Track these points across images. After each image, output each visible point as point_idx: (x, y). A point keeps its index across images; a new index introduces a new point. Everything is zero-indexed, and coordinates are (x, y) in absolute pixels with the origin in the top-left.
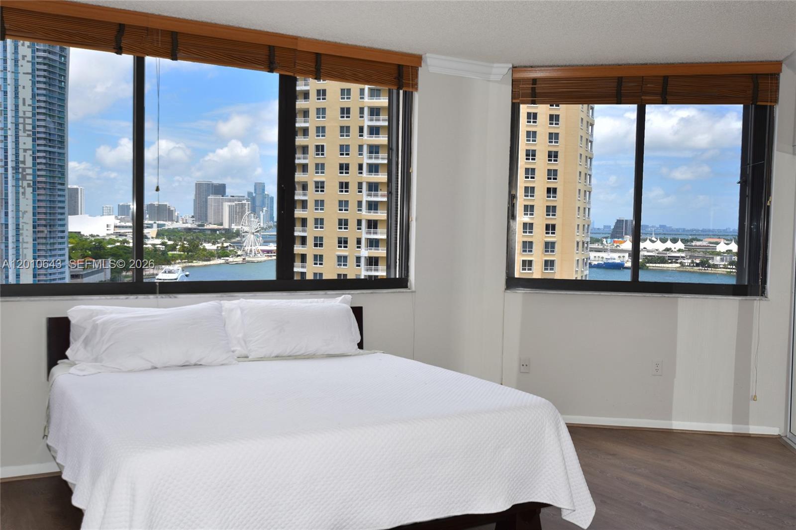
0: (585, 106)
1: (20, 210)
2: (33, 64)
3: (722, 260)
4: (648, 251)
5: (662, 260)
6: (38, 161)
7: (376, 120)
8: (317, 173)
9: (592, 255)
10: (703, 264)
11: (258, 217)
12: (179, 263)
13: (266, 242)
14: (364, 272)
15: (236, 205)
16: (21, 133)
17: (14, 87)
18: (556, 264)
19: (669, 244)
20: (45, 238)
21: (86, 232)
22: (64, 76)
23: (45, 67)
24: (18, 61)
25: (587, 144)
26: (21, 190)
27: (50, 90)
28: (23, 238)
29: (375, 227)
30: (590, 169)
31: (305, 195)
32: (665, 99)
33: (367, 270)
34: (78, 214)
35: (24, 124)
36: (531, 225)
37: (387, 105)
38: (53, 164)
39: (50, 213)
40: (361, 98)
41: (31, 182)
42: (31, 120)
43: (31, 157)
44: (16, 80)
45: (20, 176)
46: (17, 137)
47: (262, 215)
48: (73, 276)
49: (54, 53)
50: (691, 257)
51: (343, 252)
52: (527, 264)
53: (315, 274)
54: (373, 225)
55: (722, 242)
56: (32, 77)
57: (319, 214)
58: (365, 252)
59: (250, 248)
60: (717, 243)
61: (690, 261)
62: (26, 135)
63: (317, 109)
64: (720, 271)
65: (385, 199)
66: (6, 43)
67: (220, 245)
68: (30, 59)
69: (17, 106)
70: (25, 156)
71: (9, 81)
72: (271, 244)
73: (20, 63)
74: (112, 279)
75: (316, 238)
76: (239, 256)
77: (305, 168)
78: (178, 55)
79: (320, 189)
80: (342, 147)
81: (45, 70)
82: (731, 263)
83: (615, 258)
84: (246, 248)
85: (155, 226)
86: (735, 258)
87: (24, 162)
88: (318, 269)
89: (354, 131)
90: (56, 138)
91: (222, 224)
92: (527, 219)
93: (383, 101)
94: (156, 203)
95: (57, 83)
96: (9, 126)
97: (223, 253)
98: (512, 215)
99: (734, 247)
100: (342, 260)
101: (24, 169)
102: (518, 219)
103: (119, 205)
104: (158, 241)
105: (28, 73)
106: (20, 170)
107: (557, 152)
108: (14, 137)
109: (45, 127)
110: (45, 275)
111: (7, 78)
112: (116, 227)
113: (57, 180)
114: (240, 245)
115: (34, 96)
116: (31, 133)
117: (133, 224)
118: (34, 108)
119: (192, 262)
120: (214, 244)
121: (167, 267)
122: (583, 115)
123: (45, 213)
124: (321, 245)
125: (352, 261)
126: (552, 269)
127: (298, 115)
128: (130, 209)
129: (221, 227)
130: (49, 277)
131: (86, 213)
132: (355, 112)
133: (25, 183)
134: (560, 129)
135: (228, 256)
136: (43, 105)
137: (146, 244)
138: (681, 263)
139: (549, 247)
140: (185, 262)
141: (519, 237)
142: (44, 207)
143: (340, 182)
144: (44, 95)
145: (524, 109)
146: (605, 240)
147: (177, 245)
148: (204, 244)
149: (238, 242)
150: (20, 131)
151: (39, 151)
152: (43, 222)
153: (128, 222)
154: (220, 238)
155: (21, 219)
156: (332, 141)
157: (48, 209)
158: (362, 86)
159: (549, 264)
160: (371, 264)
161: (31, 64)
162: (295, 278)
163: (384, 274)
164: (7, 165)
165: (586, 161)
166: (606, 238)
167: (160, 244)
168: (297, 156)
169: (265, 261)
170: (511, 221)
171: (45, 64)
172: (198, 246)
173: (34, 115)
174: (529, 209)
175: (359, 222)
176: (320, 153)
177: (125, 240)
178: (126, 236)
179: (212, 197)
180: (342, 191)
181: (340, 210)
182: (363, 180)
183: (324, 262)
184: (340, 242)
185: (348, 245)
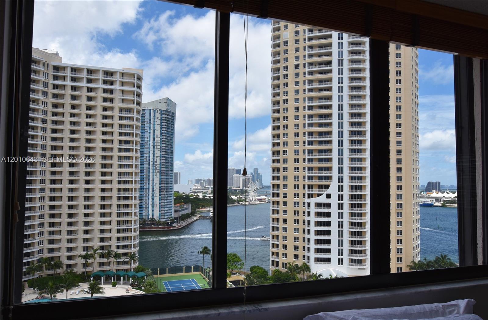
1: (155, 182)
4: (446, 198)
6: (162, 161)
7: (311, 138)
8: (284, 163)
11: (256, 184)
13: (259, 195)
15: (246, 178)
16: (155, 150)
17: (153, 131)
18: (403, 205)
20: (164, 194)
21: (181, 191)
23: (166, 121)
25: (416, 146)
26: (155, 174)
27: (167, 131)
28: (155, 195)
30: (418, 158)
31: (278, 173)
34: (178, 184)
35: (157, 146)
38: (168, 163)
39: (166, 184)
41: (159, 170)
42: (160, 144)
43: (159, 160)
44: (154, 127)
45: (155, 168)
48: (175, 211)
49: (170, 115)
51: (297, 200)
54: (311, 187)
56: (161, 126)
57: (285, 182)
58: (307, 200)
59: (252, 198)
62: (157, 150)
63: (284, 134)
67: (238, 197)
69: (154, 138)
70: (157, 159)
71: (151, 128)
73: (156, 120)
74: (191, 212)
75: (284, 194)
76: (247, 201)
77: (278, 161)
79: (285, 171)
80: (295, 151)
81: (166, 123)
83: (429, 201)
84: (250, 198)
85: (210, 188)
87: (156, 162)
88: (285, 208)
89: (301, 143)
90: (170, 151)
91: (239, 187)
96: (151, 147)
97: (240, 200)
100: (296, 204)
101: (156, 165)
103: (195, 180)
104: (212, 195)
105: (159, 124)
107: (401, 150)
108: (153, 152)
109: (165, 146)
110: (164, 211)
112: (194, 189)
113: (169, 169)
114: (247, 197)
115: (161, 134)
116: (159, 149)
118: (161, 139)
120: (236, 196)
123: (164, 184)
124: (286, 197)
125: (301, 205)
126: (401, 208)
129: (239, 189)
130: (166, 212)
131: (181, 183)
132: (301, 135)
133: (157, 171)
135: (242, 202)
136: (164, 137)
137: (207, 197)
139: (399, 197)
142: (164, 181)
143: (295, 167)
144: (165, 133)
148: (232, 197)
149: (247, 195)
151: (162, 157)
152: (164, 188)
153: (199, 187)
154: (239, 194)
156: (291, 148)
157: (166, 182)
161: (160, 120)
164: (150, 163)
165: (416, 154)
166: (423, 191)
168: (274, 155)
169: (259, 204)
172: (229, 197)
173: (161, 142)
175: (304, 186)
176: (285, 154)
177: (198, 195)
178: (198, 193)
179: (235, 175)
180: (296, 172)
181: (295, 180)
182: (306, 166)
183: (288, 205)
184: (295, 195)
185: (299, 197)
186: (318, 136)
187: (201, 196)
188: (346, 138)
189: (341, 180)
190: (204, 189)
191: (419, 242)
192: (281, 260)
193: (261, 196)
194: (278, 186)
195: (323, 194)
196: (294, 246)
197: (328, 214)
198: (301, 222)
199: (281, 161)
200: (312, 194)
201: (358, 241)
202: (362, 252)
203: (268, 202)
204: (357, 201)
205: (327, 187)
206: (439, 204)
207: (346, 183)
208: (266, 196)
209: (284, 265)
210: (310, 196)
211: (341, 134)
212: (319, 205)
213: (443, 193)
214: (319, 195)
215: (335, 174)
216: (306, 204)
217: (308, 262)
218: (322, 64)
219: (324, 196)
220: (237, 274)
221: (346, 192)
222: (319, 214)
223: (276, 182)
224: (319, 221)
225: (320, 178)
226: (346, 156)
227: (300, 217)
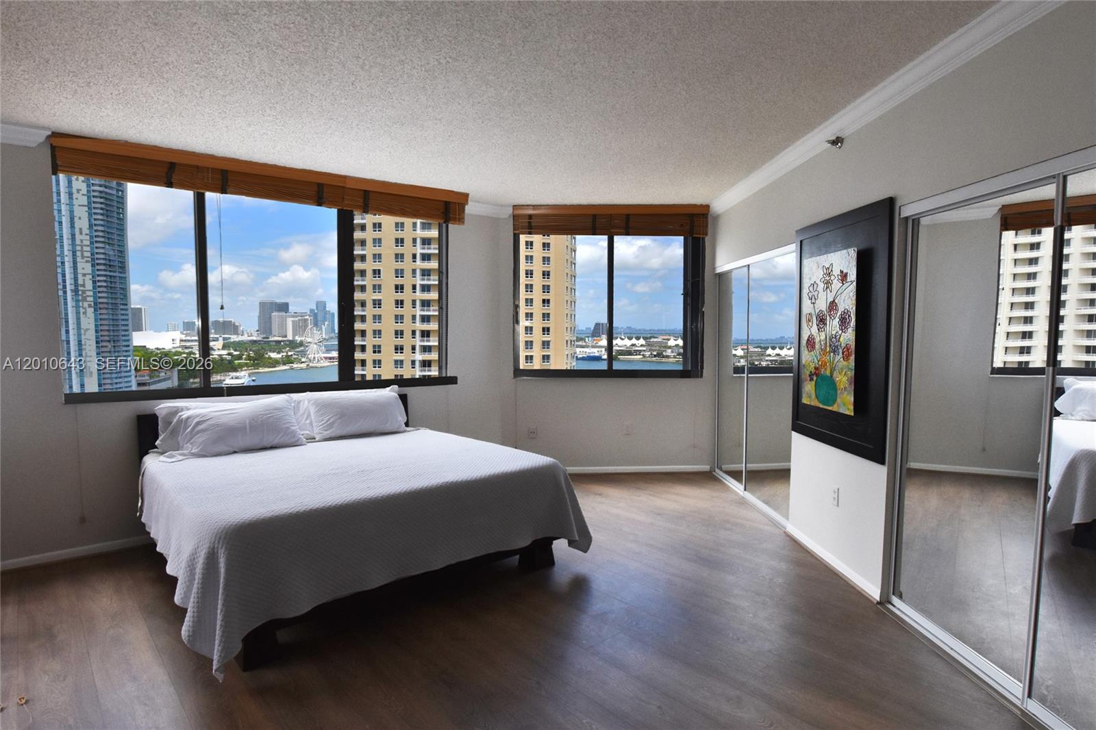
0: (569, 236)
1: (82, 327)
2: (89, 197)
3: (672, 352)
4: (619, 347)
5: (629, 353)
6: (99, 284)
7: (428, 249)
8: (374, 292)
9: (578, 350)
10: (659, 355)
11: (321, 329)
12: (245, 370)
13: (328, 351)
14: (418, 373)
15: (299, 320)
16: (79, 259)
17: (69, 218)
18: (552, 358)
19: (634, 341)
20: (110, 352)
21: (151, 345)
22: (123, 209)
23: (102, 200)
24: (72, 194)
25: (571, 265)
26: (82, 310)
27: (108, 221)
28: (86, 353)
29: (428, 336)
30: (575, 285)
31: (363, 311)
32: (627, 232)
33: (421, 371)
34: (142, 330)
35: (82, 251)
36: (531, 328)
37: (437, 236)
38: (114, 287)
39: (113, 330)
40: (414, 230)
41: (92, 303)
42: (89, 248)
43: (91, 282)
44: (72, 212)
45: (80, 298)
46: (75, 263)
47: (324, 328)
48: (139, 384)
49: (111, 188)
50: (650, 350)
51: (399, 357)
52: (529, 358)
53: (374, 376)
54: (426, 334)
55: (672, 338)
56: (89, 209)
57: (377, 326)
58: (419, 357)
59: (313, 356)
60: (669, 340)
61: (649, 353)
62: (84, 261)
63: (374, 239)
64: (671, 360)
65: (437, 313)
66: (59, 177)
67: (285, 354)
68: (85, 193)
69: (73, 236)
70: (84, 280)
71: (63, 213)
72: (333, 352)
73: (74, 196)
74: (179, 386)
75: (374, 346)
76: (303, 362)
77: (363, 288)
78: (228, 190)
79: (377, 306)
80: (397, 271)
81: (101, 203)
82: (679, 354)
83: (595, 352)
84: (310, 356)
85: (221, 339)
86: (681, 351)
87: (83, 285)
88: (377, 371)
89: (408, 258)
90: (116, 264)
91: (286, 337)
92: (528, 324)
93: (434, 233)
94: (221, 320)
95: (115, 214)
96: (66, 253)
97: (288, 360)
98: (517, 321)
99: (680, 342)
100: (399, 363)
101: (84, 292)
102: (521, 323)
103: (184, 322)
104: (225, 352)
105: (85, 206)
106: (80, 293)
107: (549, 272)
108: (72, 264)
109: (104, 254)
110: (111, 384)
111: (61, 210)
112: (181, 341)
113: (119, 301)
114: (304, 353)
115: (91, 226)
116: (90, 259)
117: (199, 337)
118: (91, 237)
119: (258, 369)
120: (279, 353)
121: (234, 374)
122: (568, 243)
123: (108, 331)
124: (379, 352)
125: (407, 364)
126: (548, 362)
127: (356, 244)
128: (195, 325)
129: (285, 339)
130: (115, 386)
131: (150, 330)
132: (408, 242)
133: (86, 304)
134: (551, 254)
135: (292, 363)
136: (101, 234)
137: (213, 355)
138: (643, 355)
139: (546, 344)
140: (251, 369)
141: (522, 337)
142: (107, 325)
143: (396, 300)
144: (102, 225)
145: (523, 238)
146: (587, 339)
147: (243, 355)
148: (269, 354)
149: (302, 351)
150: (78, 258)
151: (98, 275)
152: (107, 338)
153: (194, 336)
154: (285, 348)
155: (83, 336)
156: (388, 266)
157: (111, 326)
158: (414, 220)
159: (546, 358)
160: (424, 366)
161: (86, 197)
162: (356, 379)
163: (437, 373)
164: (66, 288)
165: (571, 279)
166: (588, 337)
167: (226, 355)
168: (356, 278)
169: (328, 366)
170: (516, 325)
171: (101, 198)
172: (263, 355)
173: (92, 243)
174: (529, 316)
175: (414, 332)
176: (377, 276)
177: (191, 351)
178: (192, 348)
179: (275, 314)
180: (398, 307)
181: (396, 323)
182: (417, 298)
183: (382, 366)
184: (396, 349)
185: (404, 351)
194: (363, 333)
199: (369, 289)
223: (359, 326)
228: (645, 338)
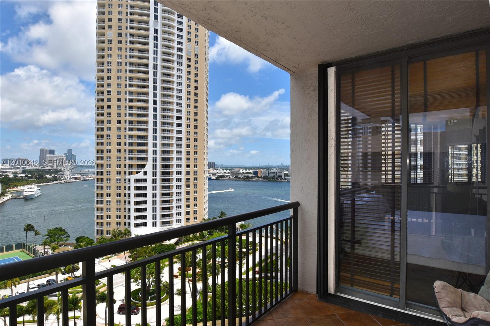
3: (242, 176)
4: (219, 173)
5: (223, 176)
7: (131, 125)
8: (107, 146)
10: (236, 177)
12: (34, 184)
13: (74, 174)
18: (198, 179)
19: (225, 171)
29: (132, 167)
31: (102, 154)
50: (232, 175)
51: (119, 177)
55: (241, 169)
57: (109, 162)
58: (128, 177)
59: (67, 176)
60: (239, 170)
63: (107, 120)
67: (53, 176)
75: (107, 172)
76: (62, 180)
77: (102, 144)
79: (109, 152)
80: (118, 135)
82: (244, 177)
84: (65, 177)
85: (21, 168)
88: (108, 184)
89: (123, 129)
91: (53, 167)
97: (55, 179)
100: (118, 180)
114: (62, 175)
119: (40, 183)
120: (50, 175)
121: (29, 186)
124: (110, 175)
126: (196, 181)
129: (53, 168)
132: (123, 122)
135: (57, 180)
137: (18, 176)
138: (229, 177)
139: (195, 173)
140: (37, 184)
143: (117, 150)
147: (33, 176)
148: (46, 176)
154: (53, 173)
156: (113, 133)
167: (24, 176)
169: (74, 182)
172: (43, 176)
175: (125, 165)
176: (109, 138)
177: (7, 174)
178: (7, 173)
179: (48, 155)
180: (118, 153)
181: (117, 160)
182: (127, 148)
183: (111, 182)
184: (117, 173)
185: (121, 174)
186: (137, 124)
187: (11, 176)
188: (159, 127)
189: (155, 160)
190: (14, 169)
191: (207, 205)
192: (105, 228)
193: (76, 175)
194: (102, 165)
195: (141, 172)
196: (117, 215)
197: (145, 188)
198: (122, 195)
199: (105, 144)
200: (132, 172)
201: (167, 200)
202: (170, 215)
203: (83, 180)
204: (167, 176)
205: (144, 166)
206: (214, 178)
207: (159, 163)
208: (81, 174)
209: (108, 232)
210: (130, 173)
211: (155, 124)
212: (137, 181)
213: (217, 170)
214: (137, 173)
215: (150, 156)
216: (127, 180)
217: (129, 228)
218: (141, 65)
219: (142, 173)
220: (63, 246)
221: (159, 170)
222: (137, 188)
223: (100, 162)
224: (138, 194)
225: (139, 159)
226: (159, 142)
227: (122, 192)
228: (229, 170)
